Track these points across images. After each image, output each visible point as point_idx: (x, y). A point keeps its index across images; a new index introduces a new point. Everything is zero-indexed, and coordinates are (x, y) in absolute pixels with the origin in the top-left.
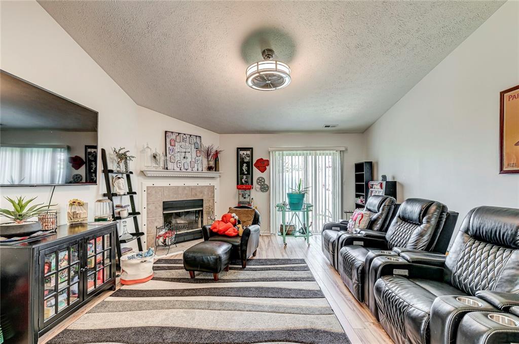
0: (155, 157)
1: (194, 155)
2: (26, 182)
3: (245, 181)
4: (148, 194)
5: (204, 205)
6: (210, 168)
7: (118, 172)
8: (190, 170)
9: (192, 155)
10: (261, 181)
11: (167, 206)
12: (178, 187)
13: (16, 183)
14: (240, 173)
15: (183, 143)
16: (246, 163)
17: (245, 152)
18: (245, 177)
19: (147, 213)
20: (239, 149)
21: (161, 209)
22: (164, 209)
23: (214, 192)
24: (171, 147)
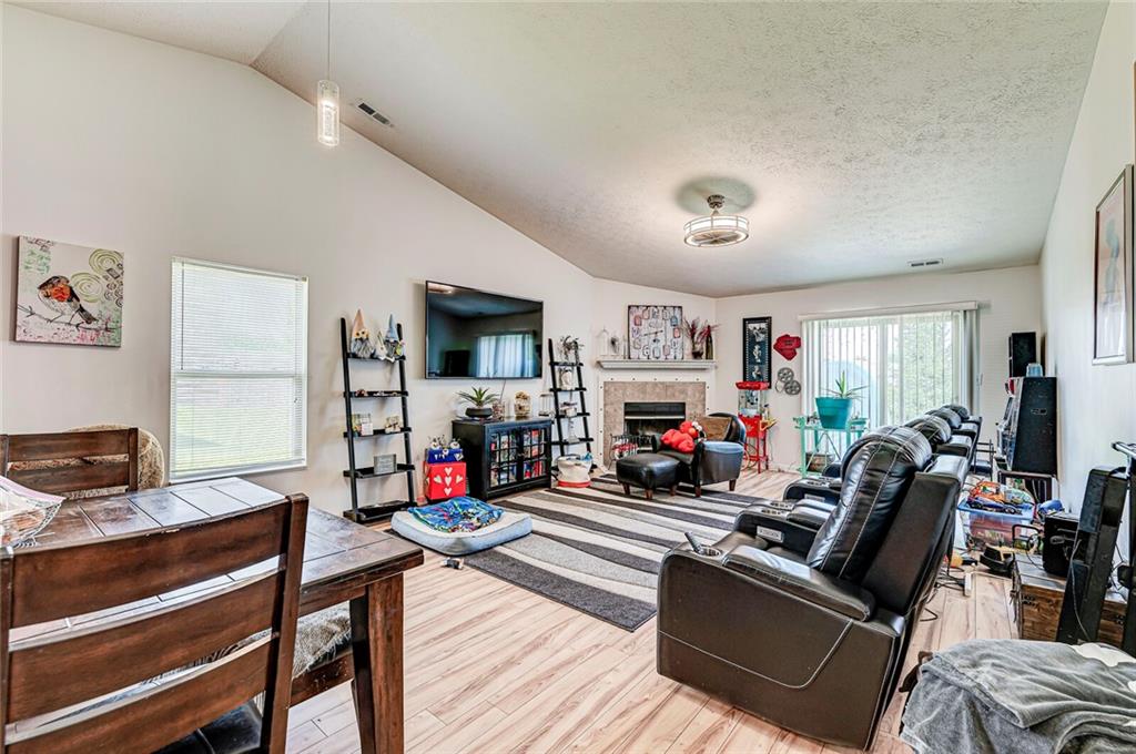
0: (613, 342)
1: (670, 336)
2: (499, 375)
3: (758, 376)
4: (605, 391)
5: (687, 412)
6: (697, 355)
7: (565, 364)
8: (662, 358)
9: (667, 335)
10: (786, 374)
11: (630, 408)
12: (647, 383)
13: (491, 376)
14: (748, 359)
15: (654, 320)
16: (759, 343)
17: (757, 326)
18: (757, 368)
19: (605, 416)
20: (745, 321)
21: (622, 412)
22: (626, 413)
23: (704, 393)
24: (636, 328)
